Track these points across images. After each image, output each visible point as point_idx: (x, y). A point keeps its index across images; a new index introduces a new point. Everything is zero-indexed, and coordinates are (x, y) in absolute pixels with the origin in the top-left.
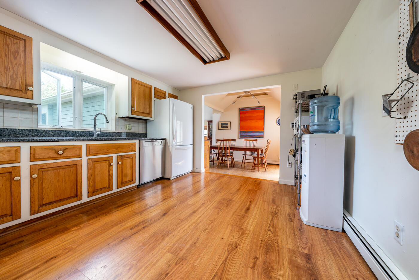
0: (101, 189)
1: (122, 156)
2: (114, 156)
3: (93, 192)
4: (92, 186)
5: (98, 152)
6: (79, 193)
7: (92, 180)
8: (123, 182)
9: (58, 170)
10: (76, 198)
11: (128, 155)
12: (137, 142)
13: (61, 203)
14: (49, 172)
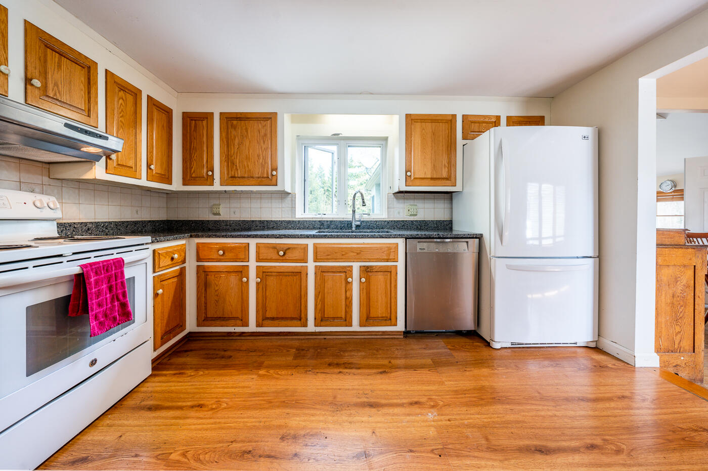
0: (334, 318)
1: (368, 267)
2: (356, 266)
3: (322, 320)
4: (320, 310)
5: (329, 257)
6: (303, 315)
7: (320, 301)
8: (370, 318)
9: (281, 277)
10: (299, 322)
11: (381, 267)
12: (401, 242)
13: (284, 322)
14: (272, 278)
